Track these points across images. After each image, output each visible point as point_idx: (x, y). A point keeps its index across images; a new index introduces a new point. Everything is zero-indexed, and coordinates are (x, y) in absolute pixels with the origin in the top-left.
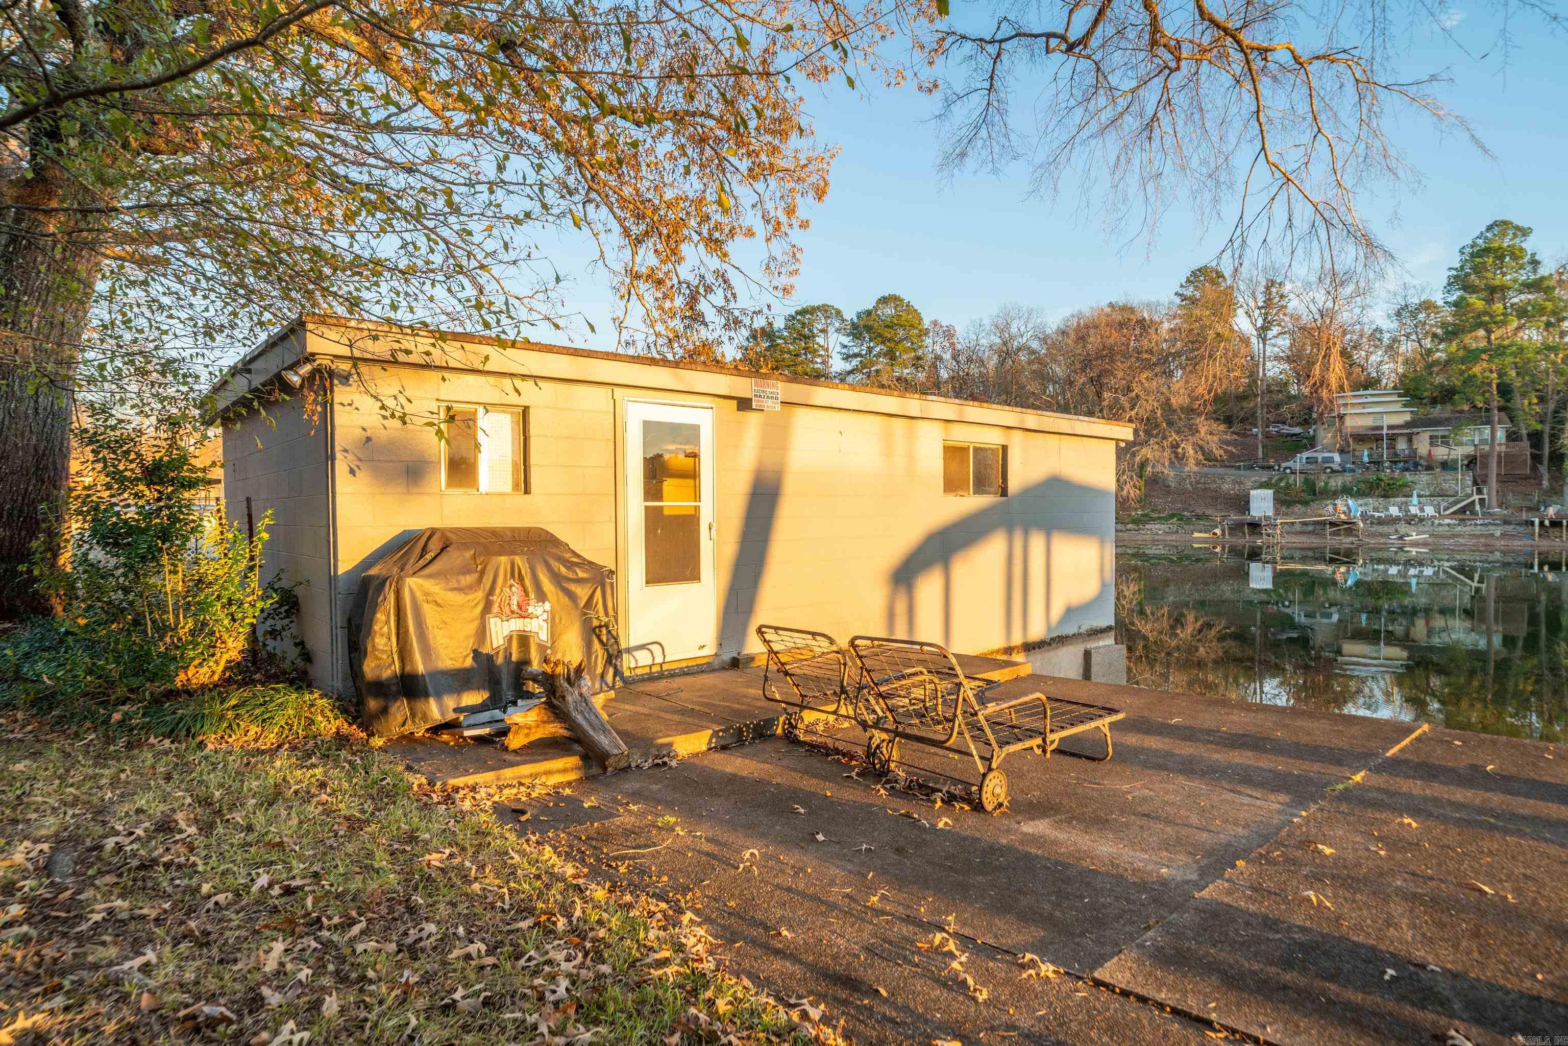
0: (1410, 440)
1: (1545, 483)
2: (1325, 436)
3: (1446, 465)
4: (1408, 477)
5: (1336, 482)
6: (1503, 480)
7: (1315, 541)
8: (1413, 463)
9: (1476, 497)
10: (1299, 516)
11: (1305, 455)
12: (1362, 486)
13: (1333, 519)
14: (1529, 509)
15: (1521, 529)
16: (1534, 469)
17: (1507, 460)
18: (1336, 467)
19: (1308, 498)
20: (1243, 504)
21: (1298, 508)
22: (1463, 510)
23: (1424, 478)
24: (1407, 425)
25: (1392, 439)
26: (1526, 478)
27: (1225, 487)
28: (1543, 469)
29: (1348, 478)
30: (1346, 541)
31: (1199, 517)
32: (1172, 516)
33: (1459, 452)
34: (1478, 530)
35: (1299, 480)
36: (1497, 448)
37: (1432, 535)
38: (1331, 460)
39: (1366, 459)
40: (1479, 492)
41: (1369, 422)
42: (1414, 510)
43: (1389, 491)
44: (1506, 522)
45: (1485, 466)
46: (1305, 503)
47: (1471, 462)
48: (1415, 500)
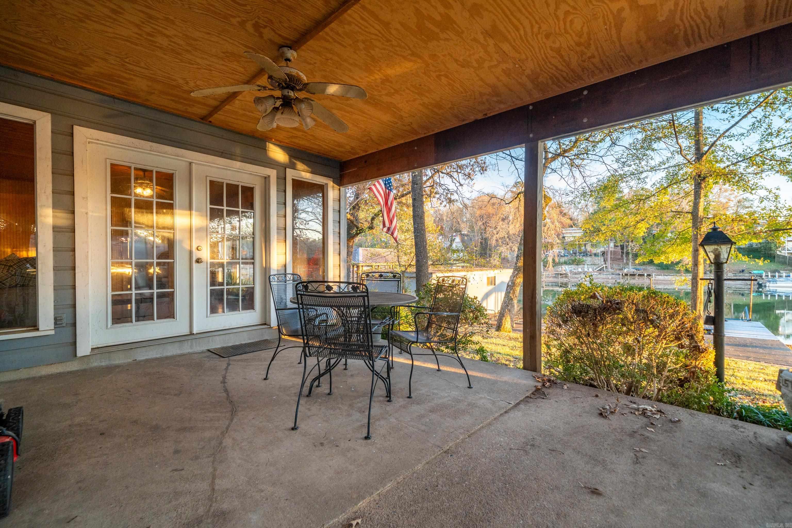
0: (585, 246)
1: (625, 261)
3: (595, 255)
4: (584, 258)
6: (613, 260)
7: (556, 280)
8: (586, 254)
9: (604, 266)
12: (570, 261)
13: (561, 273)
14: (620, 270)
15: (617, 276)
16: (622, 256)
17: (614, 253)
18: (562, 255)
22: (600, 270)
23: (589, 259)
25: (580, 245)
26: (620, 259)
28: (624, 256)
29: (566, 258)
30: (565, 280)
33: (599, 250)
34: (604, 276)
36: (610, 249)
39: (571, 252)
40: (605, 263)
41: (572, 239)
42: (586, 270)
43: (578, 263)
44: (613, 274)
45: (607, 255)
47: (603, 253)
48: (585, 266)
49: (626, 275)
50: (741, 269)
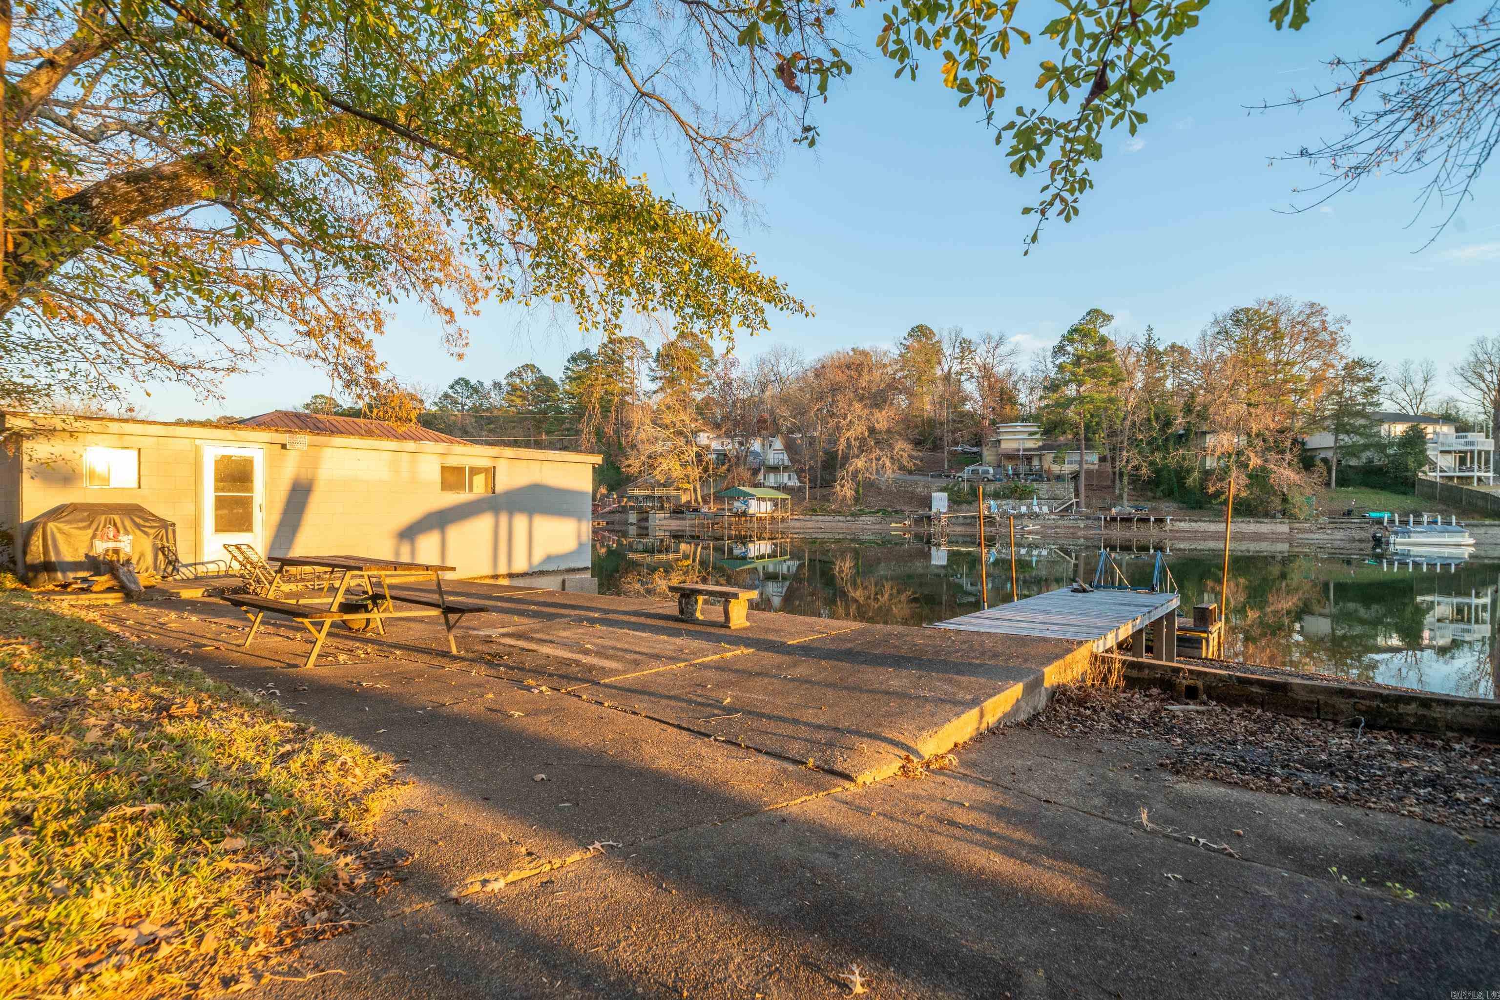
0: (1040, 460)
1: (1116, 491)
2: (988, 455)
3: (1059, 478)
4: (1035, 485)
5: (991, 488)
7: (969, 530)
8: (1039, 476)
9: (1074, 501)
10: (967, 512)
11: (971, 468)
12: (1006, 491)
14: (1103, 509)
16: (1113, 481)
17: (1097, 475)
18: (991, 477)
19: (970, 498)
20: (927, 502)
21: (964, 506)
22: (1066, 510)
23: (1043, 488)
24: (1040, 448)
25: (1029, 459)
26: (1108, 488)
27: (919, 490)
28: (1117, 482)
29: (997, 485)
30: (988, 530)
31: (897, 512)
32: (879, 511)
33: (1067, 469)
34: (1071, 523)
35: (966, 486)
36: (1093, 467)
37: (1043, 527)
38: (987, 472)
39: (1010, 472)
40: (1077, 496)
41: (1013, 445)
42: (1036, 509)
43: (1023, 495)
44: (1088, 518)
46: (969, 503)
48: (1035, 502)
49: (1114, 519)
50: (1346, 509)
